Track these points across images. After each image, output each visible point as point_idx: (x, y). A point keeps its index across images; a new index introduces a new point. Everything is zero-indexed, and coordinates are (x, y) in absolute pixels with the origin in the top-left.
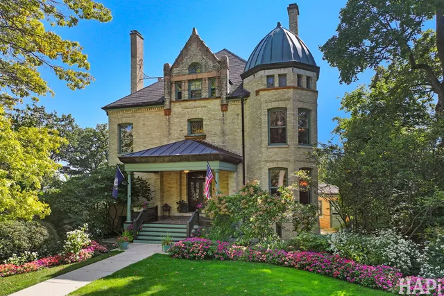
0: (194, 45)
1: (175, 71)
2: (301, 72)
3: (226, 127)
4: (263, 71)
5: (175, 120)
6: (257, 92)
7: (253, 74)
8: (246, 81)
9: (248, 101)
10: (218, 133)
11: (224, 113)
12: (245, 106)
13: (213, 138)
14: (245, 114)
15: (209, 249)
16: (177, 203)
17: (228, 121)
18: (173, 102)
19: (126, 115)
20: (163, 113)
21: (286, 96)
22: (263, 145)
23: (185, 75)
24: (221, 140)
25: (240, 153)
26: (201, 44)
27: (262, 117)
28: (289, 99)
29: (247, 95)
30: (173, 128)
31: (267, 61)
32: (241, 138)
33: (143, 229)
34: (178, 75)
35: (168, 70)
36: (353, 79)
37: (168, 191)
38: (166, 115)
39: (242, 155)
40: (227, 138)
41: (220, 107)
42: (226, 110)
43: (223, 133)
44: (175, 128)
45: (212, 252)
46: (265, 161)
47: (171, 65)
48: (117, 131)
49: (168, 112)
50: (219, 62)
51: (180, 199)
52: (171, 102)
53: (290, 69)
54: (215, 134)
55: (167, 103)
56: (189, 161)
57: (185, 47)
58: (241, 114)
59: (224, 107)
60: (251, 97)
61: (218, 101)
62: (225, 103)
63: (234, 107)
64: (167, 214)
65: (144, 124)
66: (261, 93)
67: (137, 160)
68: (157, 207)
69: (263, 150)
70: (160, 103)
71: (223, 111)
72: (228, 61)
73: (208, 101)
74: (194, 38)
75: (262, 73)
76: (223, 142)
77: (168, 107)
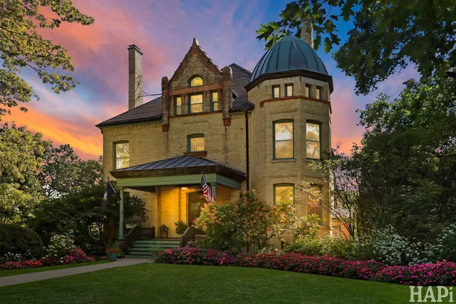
0: (195, 57)
1: (174, 84)
2: (310, 81)
3: (229, 143)
4: (268, 81)
5: (173, 136)
6: (262, 104)
7: (257, 84)
8: (250, 93)
9: (252, 114)
10: (221, 149)
11: (227, 127)
12: (249, 119)
13: (215, 155)
14: (249, 128)
15: (197, 256)
16: (176, 224)
17: (231, 136)
18: (172, 117)
19: (122, 132)
20: (161, 129)
21: (293, 107)
22: (268, 160)
23: (184, 88)
24: (223, 156)
25: (243, 170)
26: (202, 55)
27: (267, 130)
28: (296, 110)
29: (252, 107)
30: (172, 144)
31: (273, 71)
32: (245, 154)
33: (136, 245)
34: (177, 88)
35: (166, 84)
36: (371, 89)
37: (166, 211)
38: (164, 131)
39: (245, 172)
40: (230, 154)
41: (222, 122)
42: (229, 124)
43: (226, 149)
44: (174, 144)
45: (201, 259)
46: (270, 177)
47: (169, 79)
48: (112, 149)
49: (166, 128)
50: (221, 74)
51: (180, 220)
52: (169, 117)
53: (298, 78)
54: (217, 151)
55: (165, 118)
56: (183, 174)
57: (185, 59)
58: (245, 128)
59: (227, 122)
60: (256, 109)
61: (221, 115)
62: (227, 116)
63: (238, 121)
64: (165, 235)
65: (141, 142)
66: (266, 104)
67: (130, 174)
68: (154, 228)
69: (267, 165)
70: (158, 119)
71: (225, 125)
72: (231, 72)
73: (210, 115)
74: (195, 49)
75: (267, 83)
76: (226, 159)
77: (166, 122)
